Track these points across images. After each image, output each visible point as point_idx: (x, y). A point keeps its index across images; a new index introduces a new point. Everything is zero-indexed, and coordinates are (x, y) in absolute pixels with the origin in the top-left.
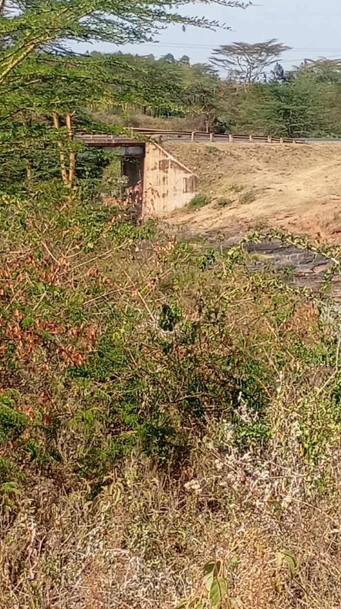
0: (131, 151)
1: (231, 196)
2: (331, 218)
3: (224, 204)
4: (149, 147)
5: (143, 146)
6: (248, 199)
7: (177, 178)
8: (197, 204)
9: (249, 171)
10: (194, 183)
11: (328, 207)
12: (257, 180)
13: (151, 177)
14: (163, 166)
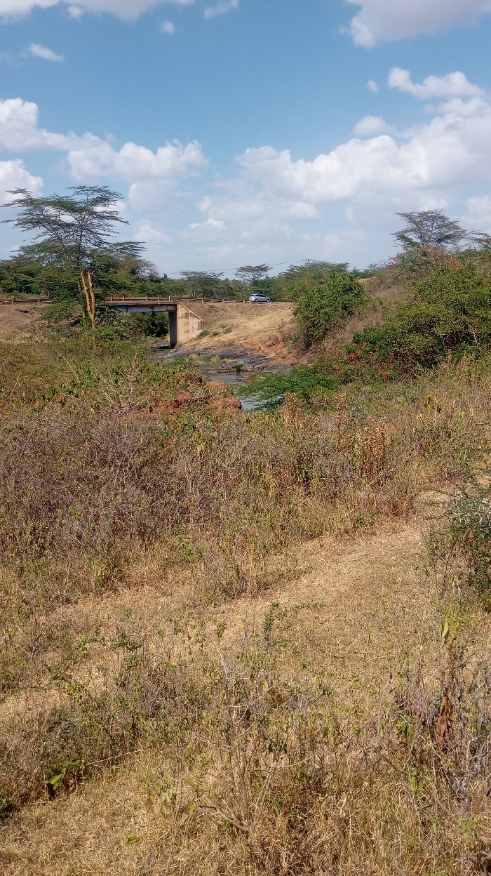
0: (170, 308)
1: (221, 330)
2: (267, 338)
3: (215, 334)
4: (179, 307)
5: (175, 305)
6: (228, 331)
7: (194, 322)
8: (202, 335)
9: (231, 317)
10: (202, 324)
11: (267, 333)
12: (234, 322)
13: (180, 322)
14: (187, 316)
